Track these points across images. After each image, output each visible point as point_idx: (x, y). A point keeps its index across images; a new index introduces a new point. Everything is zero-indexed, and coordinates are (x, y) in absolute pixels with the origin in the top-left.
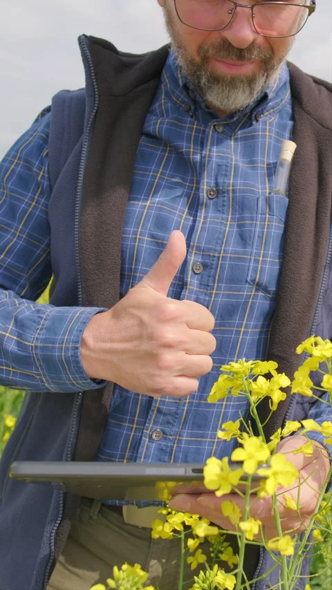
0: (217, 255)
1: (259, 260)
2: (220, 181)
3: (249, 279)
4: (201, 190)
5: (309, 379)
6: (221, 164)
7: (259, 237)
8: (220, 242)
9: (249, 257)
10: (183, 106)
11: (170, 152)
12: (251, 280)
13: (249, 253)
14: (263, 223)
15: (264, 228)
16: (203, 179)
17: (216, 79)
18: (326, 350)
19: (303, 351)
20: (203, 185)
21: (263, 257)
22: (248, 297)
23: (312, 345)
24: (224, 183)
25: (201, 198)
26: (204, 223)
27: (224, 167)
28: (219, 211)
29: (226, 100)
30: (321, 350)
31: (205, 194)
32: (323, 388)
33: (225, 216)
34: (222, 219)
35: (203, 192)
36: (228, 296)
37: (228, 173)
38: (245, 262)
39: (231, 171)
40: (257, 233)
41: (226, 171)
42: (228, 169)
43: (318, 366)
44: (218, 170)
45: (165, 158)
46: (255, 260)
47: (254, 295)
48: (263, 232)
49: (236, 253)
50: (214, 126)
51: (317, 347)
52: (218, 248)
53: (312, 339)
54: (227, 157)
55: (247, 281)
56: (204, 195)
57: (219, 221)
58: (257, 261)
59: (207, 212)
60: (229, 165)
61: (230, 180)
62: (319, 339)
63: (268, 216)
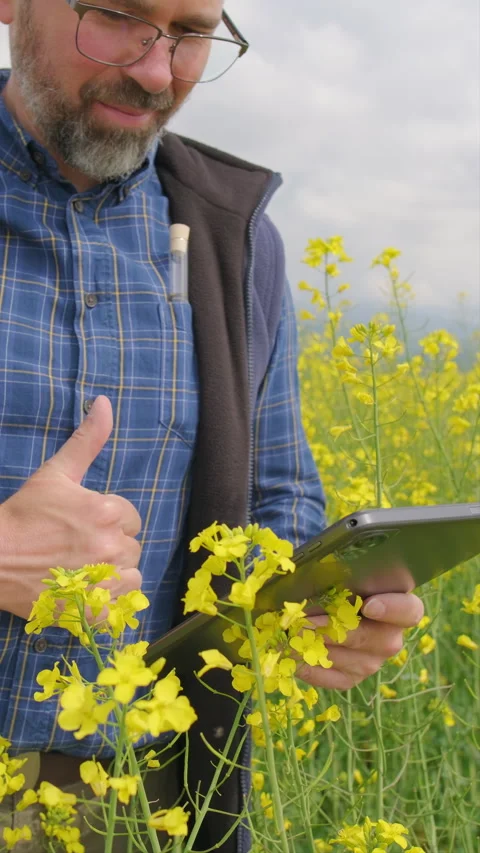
0: (114, 387)
1: (171, 393)
2: (101, 282)
3: (162, 419)
4: (77, 296)
5: (211, 589)
6: (99, 257)
7: (167, 360)
8: (116, 368)
9: (157, 389)
10: (18, 173)
11: (12, 242)
12: (165, 421)
13: (158, 384)
14: (170, 341)
15: (173, 348)
16: (78, 279)
17: (99, 134)
18: (235, 546)
19: (201, 547)
20: (79, 289)
21: (177, 388)
22: (161, 444)
23: (213, 537)
24: (107, 285)
25: (78, 307)
26: (88, 342)
27: (104, 263)
28: (105, 324)
29: (106, 164)
30: (227, 546)
31: (83, 302)
32: (231, 602)
33: (114, 331)
34: (113, 336)
35: (80, 299)
36: (136, 445)
37: (110, 271)
38: (154, 396)
39: (113, 268)
40: (164, 356)
41: (107, 267)
42: (110, 265)
43: (225, 569)
44: (97, 268)
45: (6, 251)
46: (166, 392)
47: (168, 441)
48: (172, 353)
49: (140, 384)
50: (74, 203)
51: (221, 542)
52: (115, 378)
53: (214, 528)
54: (106, 248)
55: (159, 422)
56: (81, 303)
57: (109, 338)
58: (169, 394)
59: (87, 326)
60: (109, 258)
61: (114, 281)
62: (224, 528)
63: (175, 331)
